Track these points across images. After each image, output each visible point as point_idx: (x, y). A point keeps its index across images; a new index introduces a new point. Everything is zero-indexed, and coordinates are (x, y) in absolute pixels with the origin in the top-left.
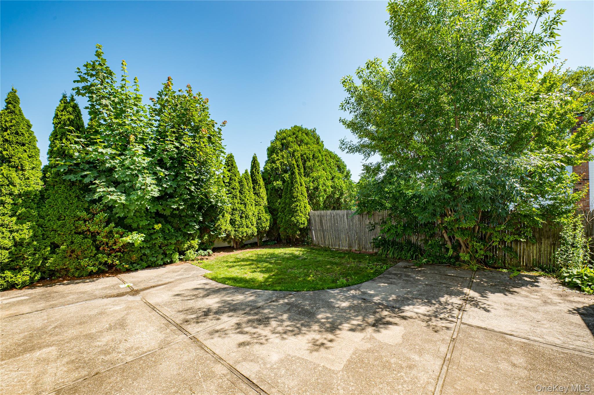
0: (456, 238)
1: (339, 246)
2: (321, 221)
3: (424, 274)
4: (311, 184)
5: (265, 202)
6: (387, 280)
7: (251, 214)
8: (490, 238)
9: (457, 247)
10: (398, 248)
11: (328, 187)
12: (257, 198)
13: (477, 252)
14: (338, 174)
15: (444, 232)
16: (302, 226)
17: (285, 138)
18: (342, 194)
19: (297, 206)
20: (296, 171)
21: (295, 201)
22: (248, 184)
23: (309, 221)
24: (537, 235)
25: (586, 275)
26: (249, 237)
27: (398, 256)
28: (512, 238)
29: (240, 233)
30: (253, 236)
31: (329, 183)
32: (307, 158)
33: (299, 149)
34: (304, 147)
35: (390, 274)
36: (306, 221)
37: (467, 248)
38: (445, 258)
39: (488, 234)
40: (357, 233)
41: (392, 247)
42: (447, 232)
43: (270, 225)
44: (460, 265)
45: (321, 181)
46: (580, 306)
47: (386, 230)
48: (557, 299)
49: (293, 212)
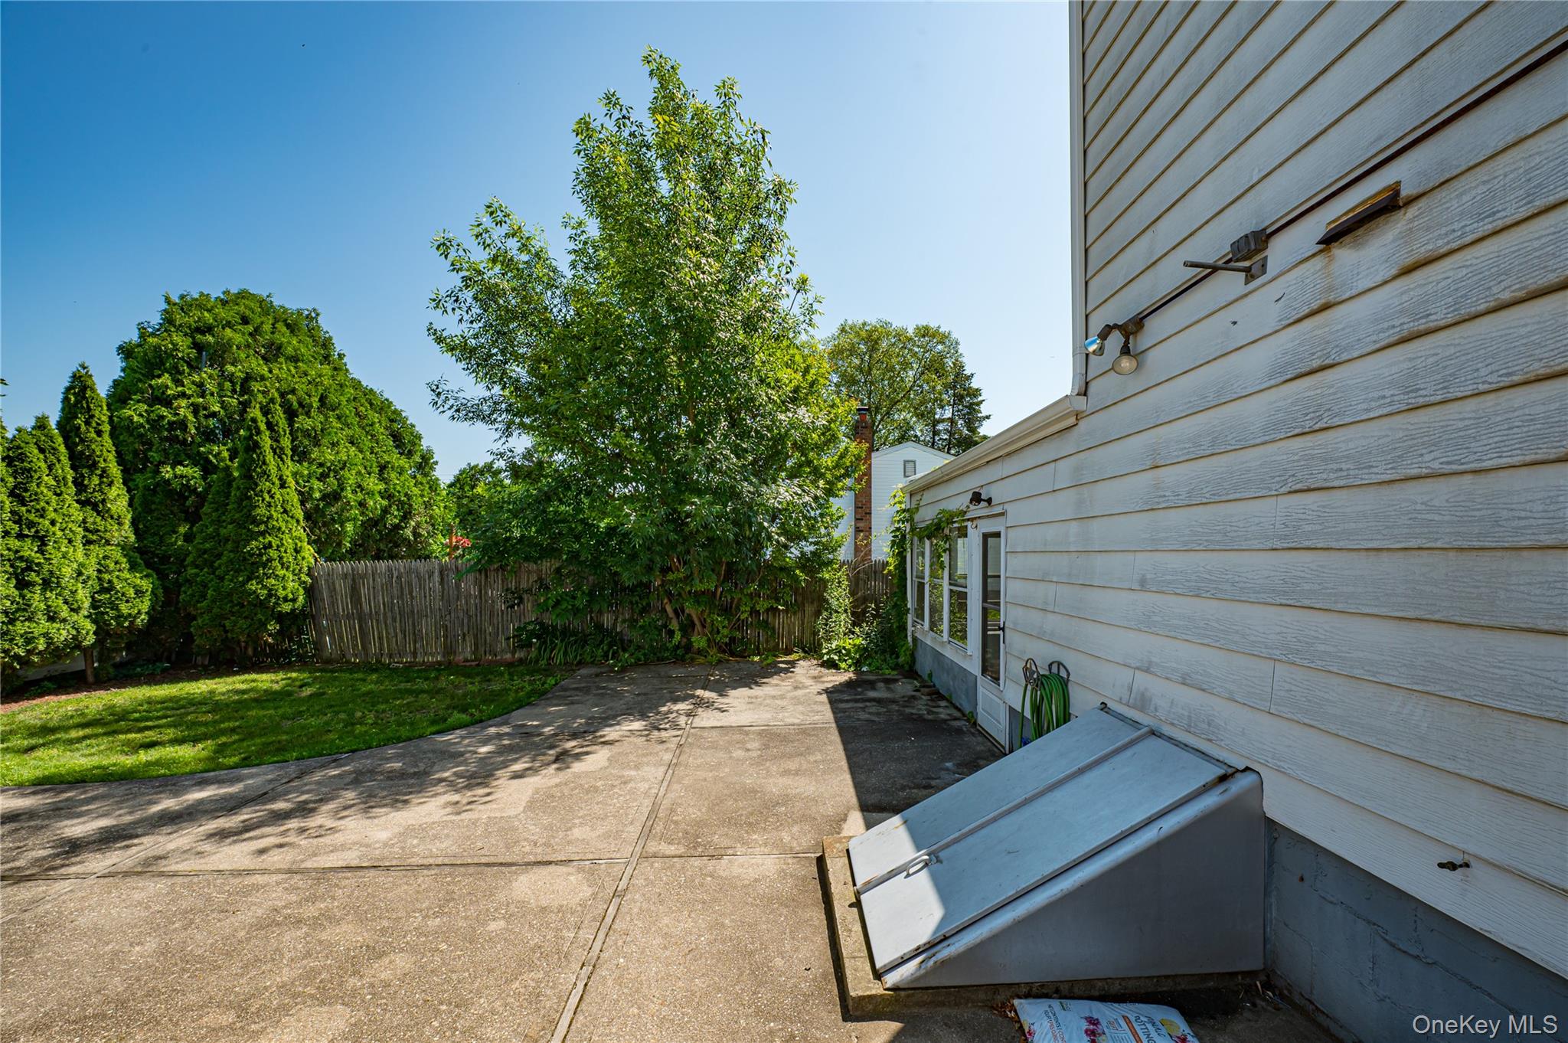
0: (687, 611)
1: (414, 654)
2: (354, 591)
3: (632, 682)
4: (317, 484)
5: (125, 533)
6: (561, 700)
7: (67, 571)
8: (738, 608)
9: (688, 628)
10: (576, 642)
11: (370, 493)
12: (92, 518)
13: (718, 632)
14: (395, 458)
15: (666, 601)
16: (287, 607)
17: (209, 329)
18: (406, 516)
19: (270, 545)
20: (266, 441)
21: (263, 534)
22: (50, 468)
23: (311, 591)
24: (800, 599)
25: (844, 648)
26: (55, 652)
27: (576, 657)
28: (766, 605)
29: (20, 641)
30: (78, 647)
31: (373, 483)
32: (301, 405)
33: (264, 370)
34: (283, 369)
35: (565, 690)
36: (302, 591)
37: (704, 626)
38: (668, 650)
39: (736, 601)
40: (470, 617)
41: (562, 641)
42: (670, 601)
43: (152, 608)
44: (693, 659)
45: (350, 477)
46: (830, 685)
47: (551, 603)
48: (809, 682)
49: (255, 566)
